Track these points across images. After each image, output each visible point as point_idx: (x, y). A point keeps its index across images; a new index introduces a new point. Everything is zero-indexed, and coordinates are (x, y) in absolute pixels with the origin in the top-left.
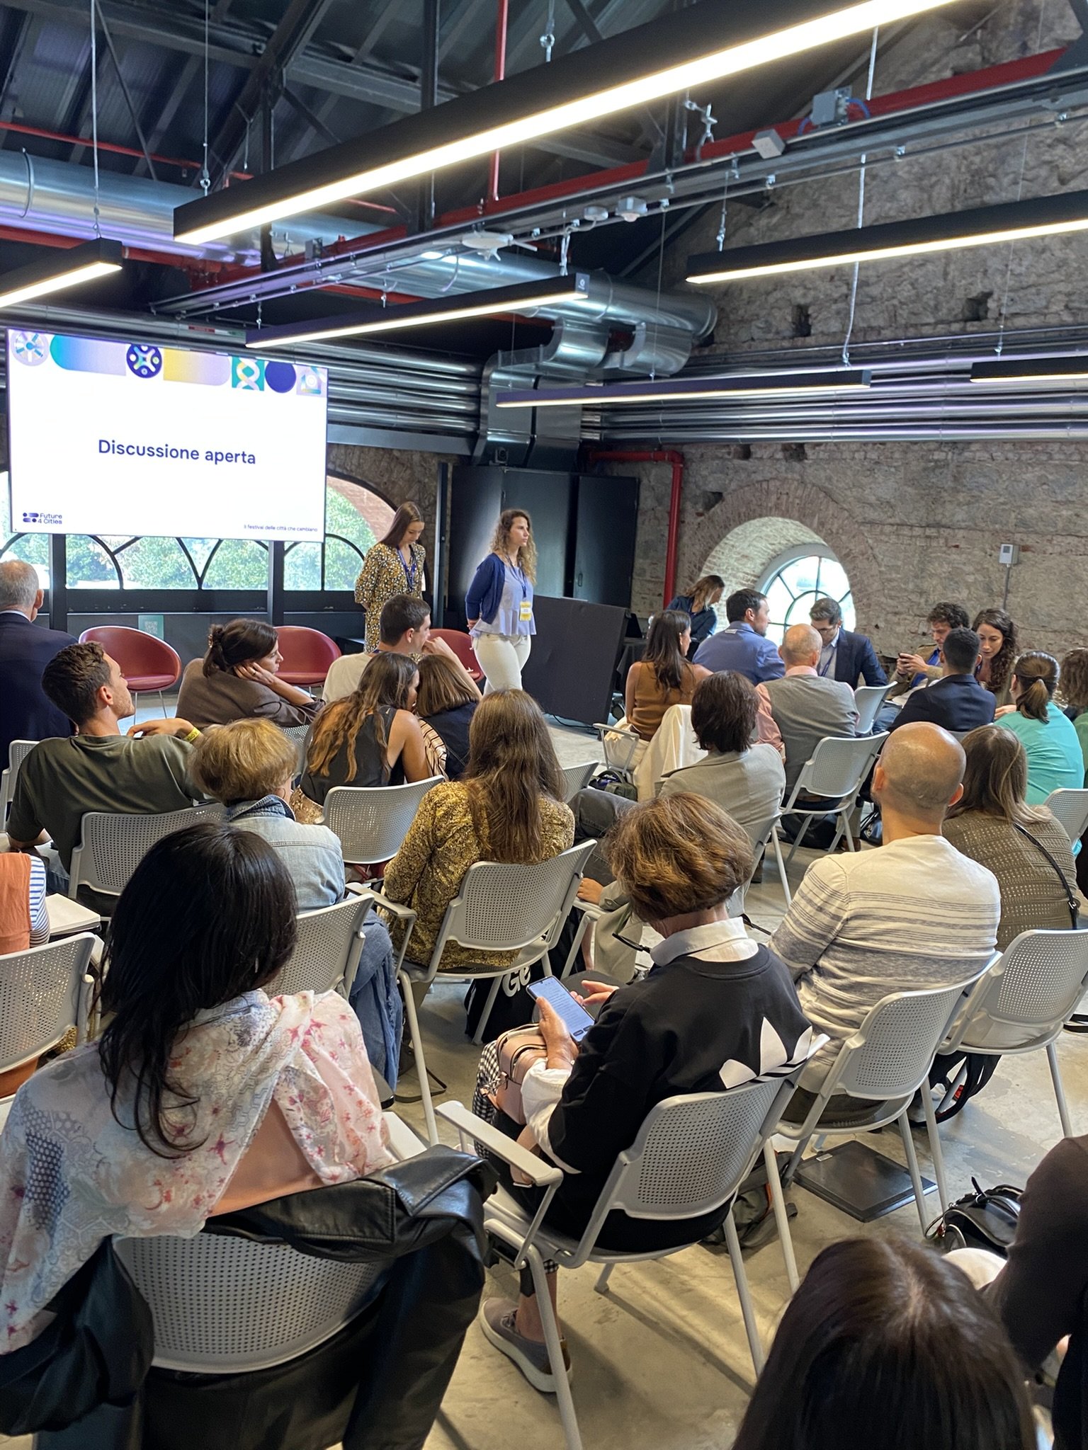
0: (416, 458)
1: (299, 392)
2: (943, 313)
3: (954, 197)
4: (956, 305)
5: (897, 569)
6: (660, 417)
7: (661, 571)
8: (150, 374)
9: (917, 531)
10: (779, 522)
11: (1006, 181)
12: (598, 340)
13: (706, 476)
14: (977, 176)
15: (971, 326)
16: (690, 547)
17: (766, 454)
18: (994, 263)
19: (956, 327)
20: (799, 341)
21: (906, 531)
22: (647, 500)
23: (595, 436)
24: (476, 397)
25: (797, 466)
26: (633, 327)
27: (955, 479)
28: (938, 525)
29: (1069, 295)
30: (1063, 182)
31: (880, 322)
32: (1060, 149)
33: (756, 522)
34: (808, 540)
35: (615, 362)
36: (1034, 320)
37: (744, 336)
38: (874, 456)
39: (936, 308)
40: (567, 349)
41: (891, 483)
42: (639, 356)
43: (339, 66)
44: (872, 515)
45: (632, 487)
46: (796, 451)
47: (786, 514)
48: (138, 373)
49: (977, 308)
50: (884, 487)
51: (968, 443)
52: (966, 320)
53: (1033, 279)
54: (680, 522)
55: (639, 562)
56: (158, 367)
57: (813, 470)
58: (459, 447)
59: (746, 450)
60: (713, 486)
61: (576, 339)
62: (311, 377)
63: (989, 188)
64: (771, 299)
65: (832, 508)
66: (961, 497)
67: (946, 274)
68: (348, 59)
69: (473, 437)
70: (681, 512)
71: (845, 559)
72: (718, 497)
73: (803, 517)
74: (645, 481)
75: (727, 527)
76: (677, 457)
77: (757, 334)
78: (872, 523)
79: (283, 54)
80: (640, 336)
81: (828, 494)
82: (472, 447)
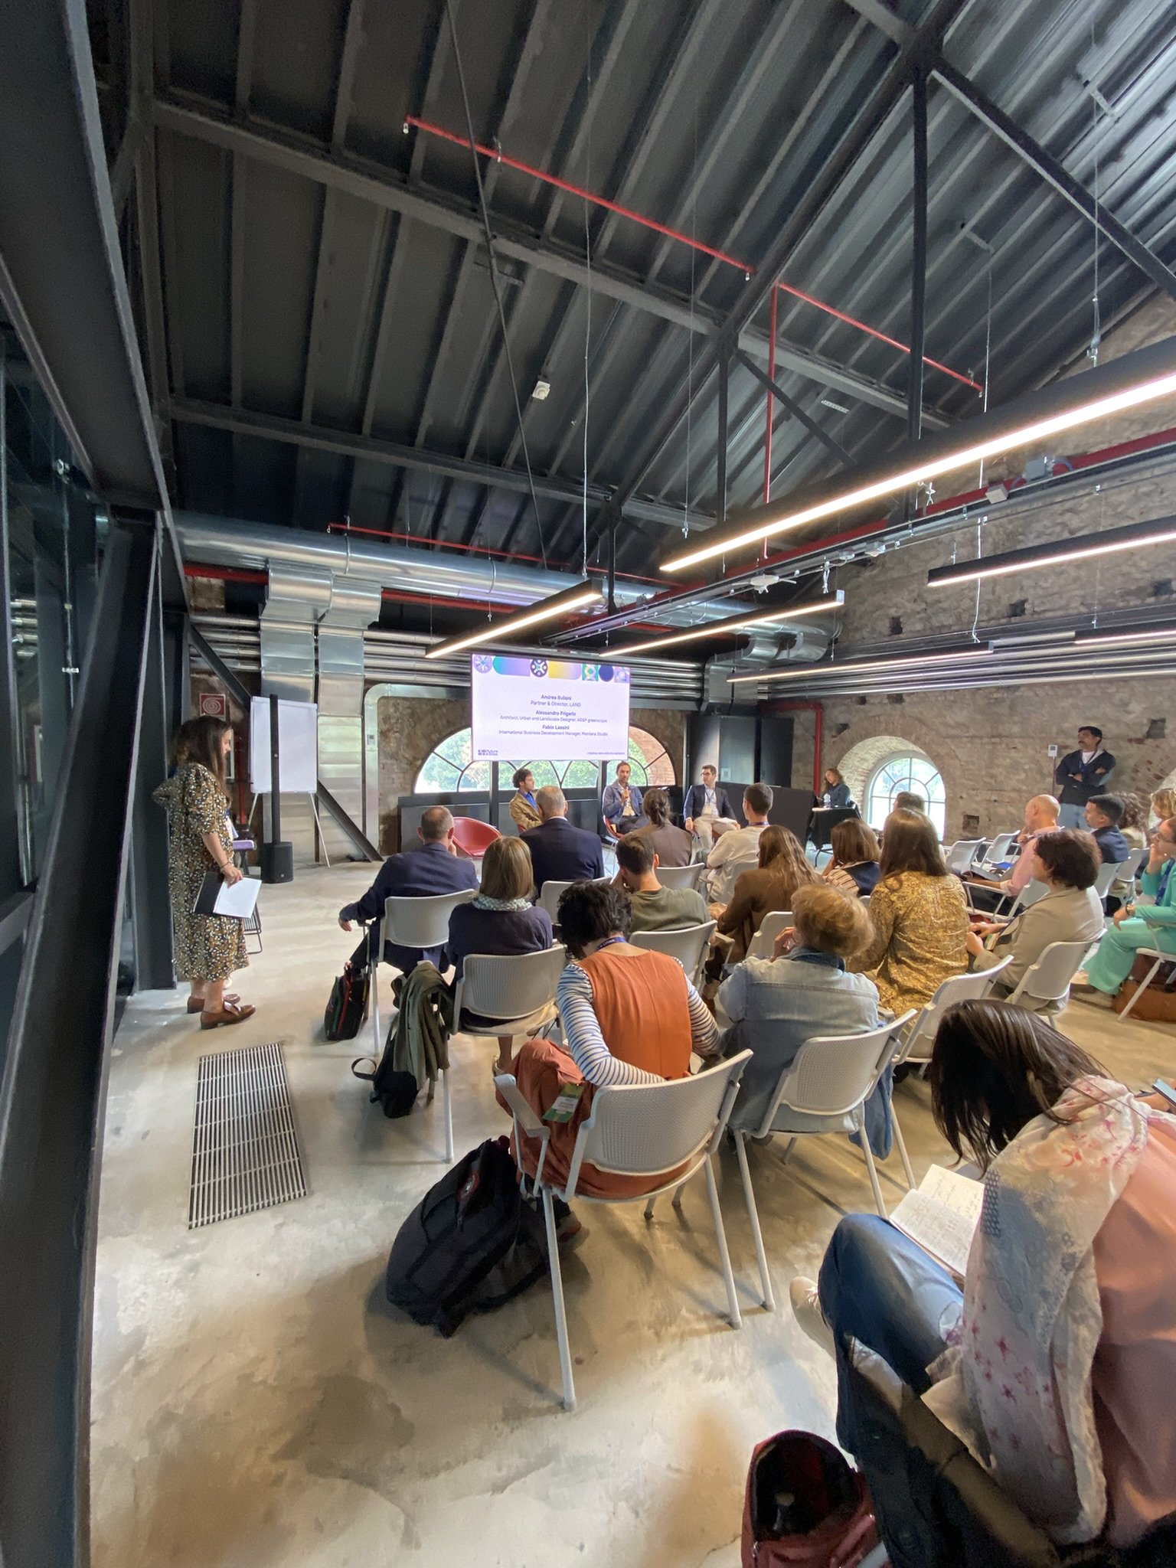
0: (670, 714)
1: (616, 681)
2: (993, 614)
3: (995, 549)
4: (1003, 606)
5: (973, 763)
6: (807, 684)
7: (810, 769)
8: (542, 675)
9: (985, 740)
10: (886, 739)
11: (1032, 536)
12: (774, 644)
13: (837, 715)
14: (1011, 536)
15: (1013, 619)
16: (828, 757)
17: (876, 701)
18: (1026, 583)
19: (1004, 621)
20: (896, 636)
21: (978, 741)
22: (798, 730)
23: (765, 697)
24: (701, 680)
25: (898, 706)
26: (795, 636)
27: (1010, 708)
28: (1000, 736)
29: (1084, 597)
30: (1071, 532)
31: (951, 622)
32: (1068, 515)
33: (871, 740)
34: (904, 748)
35: (784, 655)
36: (1059, 613)
37: (858, 636)
38: (952, 698)
39: (988, 612)
40: (756, 651)
41: (965, 712)
42: (799, 651)
43: (646, 505)
44: (952, 732)
45: (790, 722)
46: (898, 699)
47: (892, 734)
48: (536, 674)
49: (1017, 609)
50: (961, 715)
51: (1017, 687)
52: (1010, 617)
53: (1056, 590)
54: (822, 742)
55: (795, 765)
56: (546, 671)
57: (907, 707)
58: (691, 706)
59: (862, 700)
60: (842, 720)
61: (761, 644)
62: (623, 672)
63: (1020, 542)
64: (874, 615)
65: (924, 730)
66: (1016, 719)
67: (994, 592)
68: (652, 501)
69: (699, 702)
70: (822, 736)
71: (936, 759)
72: (845, 727)
73: (905, 734)
74: (796, 720)
75: (852, 743)
76: (817, 705)
77: (865, 634)
78: (953, 737)
79: (621, 501)
80: (800, 639)
81: (920, 721)
82: (699, 707)
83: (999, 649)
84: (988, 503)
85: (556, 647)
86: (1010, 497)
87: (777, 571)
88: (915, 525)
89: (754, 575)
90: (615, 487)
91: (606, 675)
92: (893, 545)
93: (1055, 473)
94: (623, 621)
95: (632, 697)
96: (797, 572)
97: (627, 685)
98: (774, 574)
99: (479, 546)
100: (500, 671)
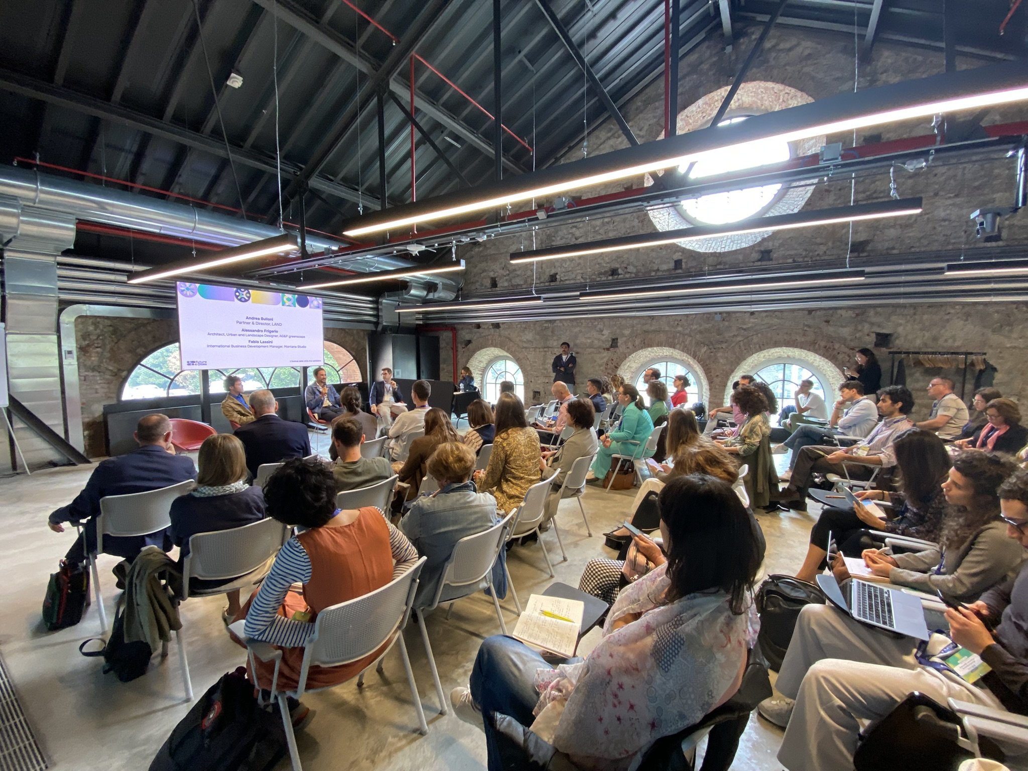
0: (355, 332)
1: (310, 307)
2: (542, 280)
3: (541, 243)
4: (546, 277)
5: (536, 362)
6: (446, 315)
7: (451, 368)
8: (246, 301)
9: (541, 350)
10: (492, 349)
11: (558, 238)
12: (424, 288)
13: (465, 335)
14: (549, 237)
15: (552, 284)
16: (461, 361)
17: (486, 327)
18: (557, 264)
19: (547, 284)
20: (494, 289)
21: (538, 350)
22: (442, 344)
23: (421, 322)
24: (377, 309)
25: (498, 330)
26: (437, 284)
27: (552, 332)
28: (548, 347)
29: (582, 273)
30: (576, 239)
31: (522, 283)
32: (574, 229)
33: (485, 350)
34: (501, 355)
35: (431, 296)
36: (572, 282)
37: (473, 288)
38: (524, 326)
39: (540, 278)
40: (413, 292)
41: (531, 334)
42: (440, 294)
43: (327, 183)
44: (525, 345)
45: (437, 339)
46: (497, 326)
47: (495, 346)
48: (240, 300)
49: (553, 278)
50: (529, 336)
51: (555, 321)
52: (550, 282)
53: (570, 269)
54: (457, 351)
55: (441, 366)
56: (249, 298)
57: (503, 331)
58: (370, 327)
59: (478, 326)
60: (467, 338)
61: (416, 288)
62: (316, 301)
63: (553, 241)
64: (482, 275)
65: (511, 344)
66: (555, 338)
67: (542, 268)
68: (332, 180)
69: (376, 324)
70: (457, 347)
71: (518, 361)
72: (469, 342)
73: (502, 346)
74: (441, 337)
75: (474, 352)
76: (453, 328)
77: (478, 287)
78: (526, 348)
79: (308, 176)
80: (440, 286)
81: (510, 340)
82: (377, 327)
83: (546, 299)
84: (537, 219)
85: (257, 279)
86: (548, 217)
87: (424, 242)
88: (502, 226)
89: (409, 243)
90: (303, 166)
91: (303, 303)
92: (491, 236)
93: (569, 207)
94: (315, 264)
95: (325, 319)
96: (436, 245)
97: (320, 311)
98: (422, 244)
99: (180, 194)
100: (205, 296)
